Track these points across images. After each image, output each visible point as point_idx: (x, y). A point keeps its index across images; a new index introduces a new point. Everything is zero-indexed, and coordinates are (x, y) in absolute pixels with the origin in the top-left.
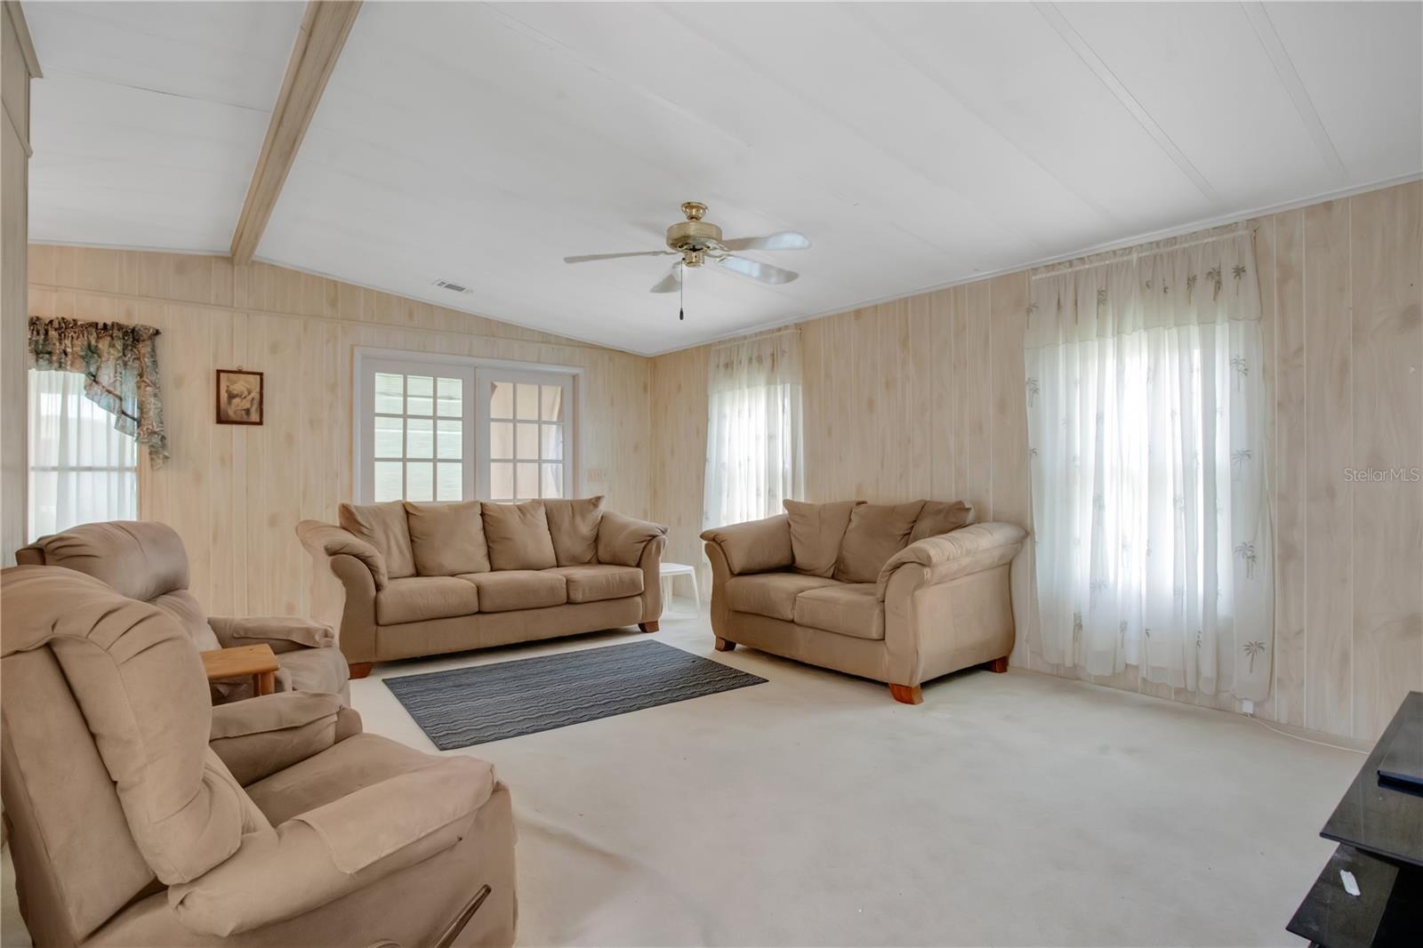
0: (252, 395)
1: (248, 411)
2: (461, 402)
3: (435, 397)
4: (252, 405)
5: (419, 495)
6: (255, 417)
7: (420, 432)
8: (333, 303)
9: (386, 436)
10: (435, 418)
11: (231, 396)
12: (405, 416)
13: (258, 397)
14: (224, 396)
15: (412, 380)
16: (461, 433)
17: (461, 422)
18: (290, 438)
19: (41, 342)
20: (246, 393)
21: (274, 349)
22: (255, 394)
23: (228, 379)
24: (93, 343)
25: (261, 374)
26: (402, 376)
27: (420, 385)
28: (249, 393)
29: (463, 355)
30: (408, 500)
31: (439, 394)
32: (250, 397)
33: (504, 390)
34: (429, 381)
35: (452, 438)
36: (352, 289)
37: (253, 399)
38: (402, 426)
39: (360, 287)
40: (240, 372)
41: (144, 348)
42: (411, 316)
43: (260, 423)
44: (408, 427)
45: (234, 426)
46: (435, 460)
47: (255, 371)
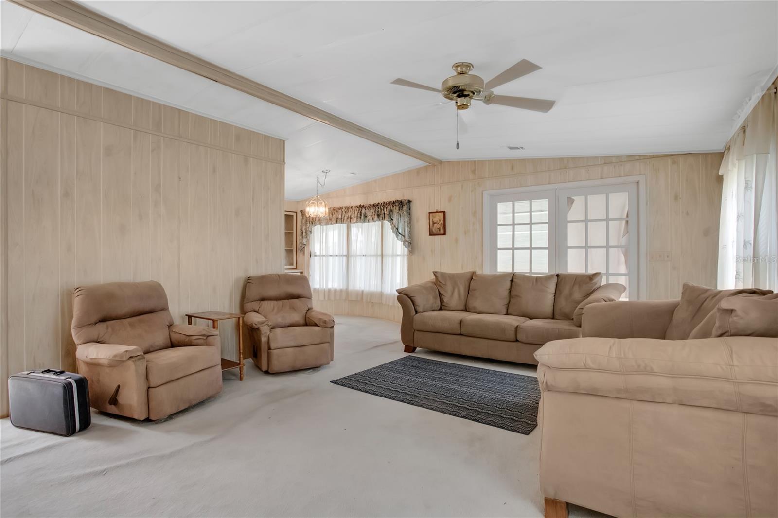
0: (441, 221)
1: (439, 229)
2: (547, 212)
3: (531, 212)
4: (441, 226)
5: (521, 268)
6: (442, 232)
7: (522, 233)
8: (474, 172)
9: (503, 236)
10: (531, 224)
11: (434, 223)
12: (513, 225)
13: (443, 222)
14: (431, 223)
15: (517, 204)
16: (547, 232)
17: (547, 225)
18: (456, 240)
19: (380, 211)
20: (439, 221)
21: (450, 200)
22: (442, 221)
23: (433, 216)
24: (392, 209)
25: (444, 212)
26: (512, 202)
27: (522, 206)
28: (440, 221)
29: (546, 184)
30: (515, 271)
31: (533, 210)
32: (440, 223)
33: (579, 201)
34: (527, 203)
35: (541, 235)
36: (482, 163)
37: (441, 223)
38: (512, 230)
39: (486, 160)
40: (437, 212)
41: (405, 207)
42: (512, 168)
43: (445, 234)
44: (515, 230)
45: (436, 236)
46: (531, 248)
47: (441, 211)
